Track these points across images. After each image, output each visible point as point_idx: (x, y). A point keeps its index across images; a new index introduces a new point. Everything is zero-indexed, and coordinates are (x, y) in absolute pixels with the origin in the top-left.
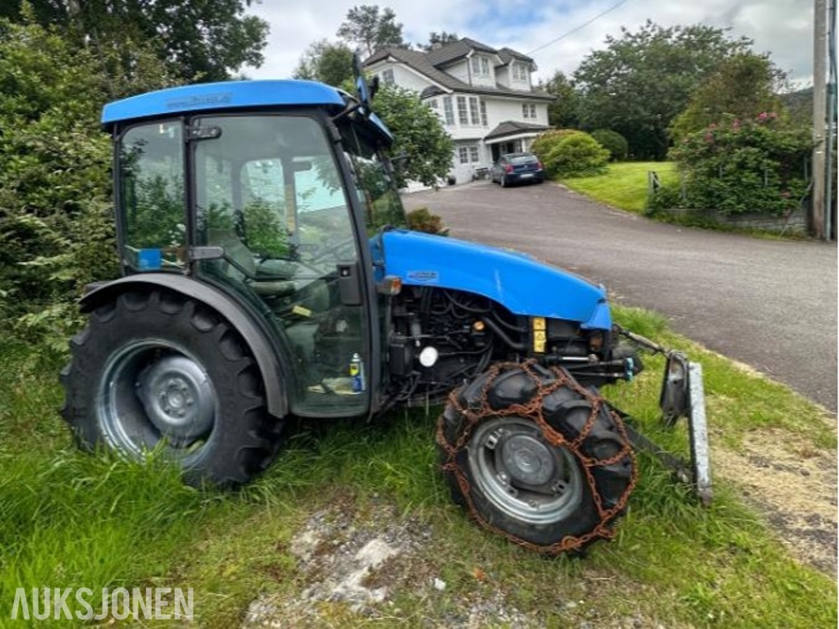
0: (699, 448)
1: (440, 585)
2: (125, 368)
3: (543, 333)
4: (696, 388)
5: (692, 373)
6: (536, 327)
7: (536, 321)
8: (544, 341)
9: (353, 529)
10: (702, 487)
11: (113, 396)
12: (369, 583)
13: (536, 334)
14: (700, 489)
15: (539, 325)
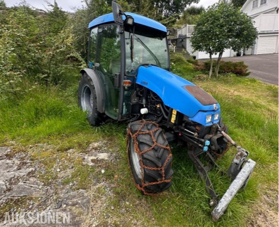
0: (226, 196)
1: (103, 171)
2: (86, 90)
3: (175, 116)
4: (244, 172)
5: (247, 164)
6: (173, 113)
7: (174, 111)
8: (175, 119)
9: (106, 148)
10: (215, 211)
11: (84, 96)
12: (93, 161)
13: (173, 115)
14: (213, 212)
15: (174, 112)
